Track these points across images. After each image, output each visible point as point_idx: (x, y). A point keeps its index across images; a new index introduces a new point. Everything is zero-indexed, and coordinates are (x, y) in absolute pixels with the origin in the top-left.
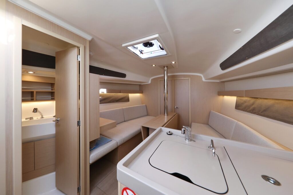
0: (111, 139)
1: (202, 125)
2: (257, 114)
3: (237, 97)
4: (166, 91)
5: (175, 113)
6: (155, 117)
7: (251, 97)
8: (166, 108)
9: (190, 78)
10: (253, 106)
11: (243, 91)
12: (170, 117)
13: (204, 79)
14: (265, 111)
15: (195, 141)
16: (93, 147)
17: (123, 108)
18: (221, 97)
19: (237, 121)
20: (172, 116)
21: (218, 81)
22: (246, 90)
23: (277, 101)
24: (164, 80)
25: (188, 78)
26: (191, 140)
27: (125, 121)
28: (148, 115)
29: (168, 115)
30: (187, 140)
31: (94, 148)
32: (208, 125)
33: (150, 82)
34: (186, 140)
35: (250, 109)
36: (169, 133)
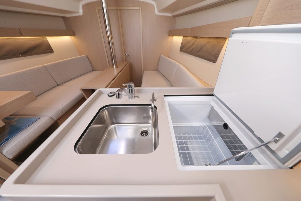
0: (37, 118)
1: (153, 71)
2: (193, 55)
3: (184, 36)
4: (108, 32)
5: (127, 63)
6: (101, 71)
7: (193, 37)
8: (113, 57)
9: (141, 7)
10: (193, 47)
11: (189, 28)
12: (120, 69)
13: (156, 11)
14: (199, 51)
15: (138, 97)
16: (5, 139)
17: (45, 65)
18: (171, 38)
19: (179, 64)
20: (122, 68)
21: (170, 15)
22: (192, 27)
23: (209, 40)
24: (101, 8)
25: (138, 8)
26: (135, 96)
27: (58, 85)
28: (93, 70)
29: (117, 67)
30: (131, 98)
31: (7, 140)
32: (158, 70)
33: (81, 12)
34: (129, 98)
35: (190, 50)
36: (111, 95)
